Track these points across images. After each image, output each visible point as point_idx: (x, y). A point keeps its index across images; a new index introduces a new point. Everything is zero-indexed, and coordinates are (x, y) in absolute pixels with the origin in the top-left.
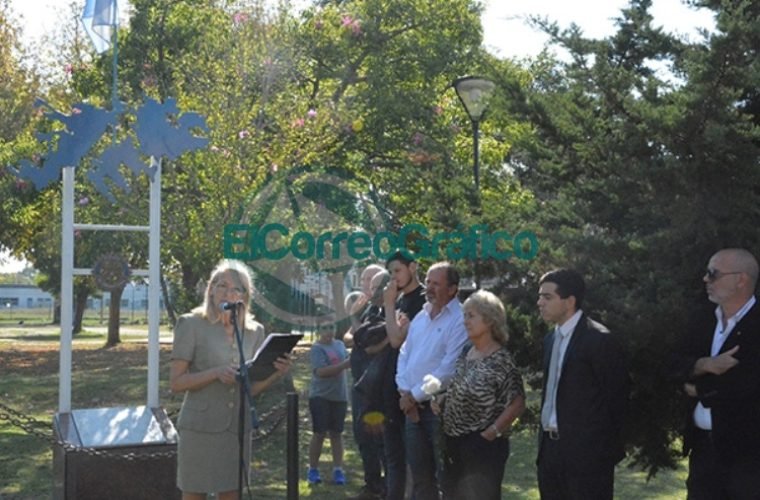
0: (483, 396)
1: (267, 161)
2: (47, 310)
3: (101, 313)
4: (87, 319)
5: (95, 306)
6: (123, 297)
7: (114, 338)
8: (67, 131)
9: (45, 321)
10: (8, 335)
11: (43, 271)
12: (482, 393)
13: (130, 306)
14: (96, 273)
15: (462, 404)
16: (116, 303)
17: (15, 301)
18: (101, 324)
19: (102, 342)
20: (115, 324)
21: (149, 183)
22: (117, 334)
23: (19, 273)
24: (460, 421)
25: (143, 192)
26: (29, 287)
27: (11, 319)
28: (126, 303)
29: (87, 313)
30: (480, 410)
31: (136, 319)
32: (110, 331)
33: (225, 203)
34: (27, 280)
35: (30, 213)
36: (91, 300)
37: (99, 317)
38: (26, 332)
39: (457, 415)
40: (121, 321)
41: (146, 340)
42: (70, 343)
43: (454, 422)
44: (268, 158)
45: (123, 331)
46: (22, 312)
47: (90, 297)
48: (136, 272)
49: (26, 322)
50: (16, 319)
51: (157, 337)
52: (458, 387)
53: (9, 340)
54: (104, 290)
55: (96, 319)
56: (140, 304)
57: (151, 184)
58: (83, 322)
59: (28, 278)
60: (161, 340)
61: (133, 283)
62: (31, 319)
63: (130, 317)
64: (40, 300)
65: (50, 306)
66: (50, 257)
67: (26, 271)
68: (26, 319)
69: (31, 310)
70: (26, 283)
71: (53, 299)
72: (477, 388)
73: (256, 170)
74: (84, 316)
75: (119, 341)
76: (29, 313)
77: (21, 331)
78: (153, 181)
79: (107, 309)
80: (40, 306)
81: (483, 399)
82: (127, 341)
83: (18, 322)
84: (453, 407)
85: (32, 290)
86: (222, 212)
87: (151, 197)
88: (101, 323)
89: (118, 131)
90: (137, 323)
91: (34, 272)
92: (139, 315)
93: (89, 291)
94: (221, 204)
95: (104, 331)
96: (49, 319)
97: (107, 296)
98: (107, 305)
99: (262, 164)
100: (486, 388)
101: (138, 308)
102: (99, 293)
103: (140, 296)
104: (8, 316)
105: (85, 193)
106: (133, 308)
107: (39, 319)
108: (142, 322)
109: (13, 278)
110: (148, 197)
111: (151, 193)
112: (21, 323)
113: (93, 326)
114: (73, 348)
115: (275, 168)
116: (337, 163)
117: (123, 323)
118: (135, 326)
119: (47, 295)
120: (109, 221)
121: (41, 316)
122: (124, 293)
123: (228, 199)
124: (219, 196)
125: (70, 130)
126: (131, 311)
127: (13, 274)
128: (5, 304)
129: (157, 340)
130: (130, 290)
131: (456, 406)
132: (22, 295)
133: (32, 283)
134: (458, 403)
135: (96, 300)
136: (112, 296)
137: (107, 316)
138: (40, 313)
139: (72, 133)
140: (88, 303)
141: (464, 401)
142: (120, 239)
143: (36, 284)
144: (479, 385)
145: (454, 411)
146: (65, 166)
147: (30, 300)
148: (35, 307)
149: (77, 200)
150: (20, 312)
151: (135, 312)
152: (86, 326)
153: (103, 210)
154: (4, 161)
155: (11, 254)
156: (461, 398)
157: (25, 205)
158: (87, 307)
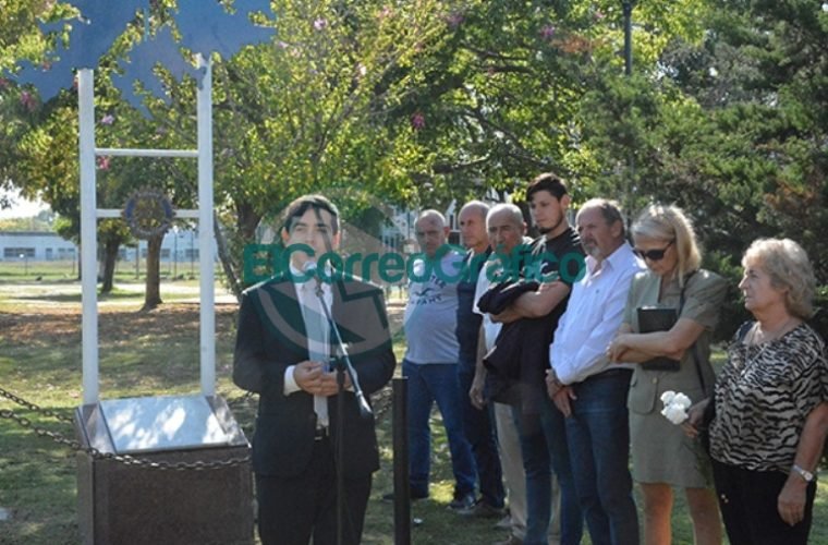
0: (777, 402)
1: (352, 61)
2: (70, 263)
3: (137, 267)
4: (120, 273)
5: (129, 257)
6: (163, 246)
7: (153, 298)
8: (81, 20)
9: (69, 277)
10: (22, 294)
11: (63, 214)
12: (776, 397)
13: (172, 256)
14: (127, 215)
15: (742, 415)
16: (155, 253)
17: (30, 252)
18: (136, 281)
19: (139, 303)
20: (154, 281)
21: (194, 93)
22: (158, 293)
23: (35, 218)
24: (737, 441)
25: (187, 109)
26: (47, 234)
27: (26, 274)
28: (167, 253)
29: (120, 267)
30: (772, 423)
31: (179, 273)
32: (148, 289)
33: (296, 120)
34: (44, 226)
35: (42, 138)
36: (124, 251)
37: (134, 271)
38: (44, 291)
39: (734, 432)
40: (161, 276)
41: (198, 300)
42: (95, 305)
43: (727, 441)
44: (354, 57)
45: (164, 288)
46: (41, 266)
47: (122, 247)
48: (181, 213)
49: (44, 278)
50: (33, 274)
51: (212, 295)
52: (734, 387)
53: (23, 301)
54: (140, 237)
55: (130, 274)
56: (184, 254)
57: (199, 93)
58: (115, 277)
59: (46, 223)
60: (218, 299)
61: (175, 228)
62: (50, 274)
63: (172, 271)
64: (61, 250)
65: (74, 258)
66: (70, 197)
67: (42, 215)
68: (45, 274)
69: (48, 263)
70: (42, 230)
71: (77, 249)
72: (766, 389)
73: (337, 74)
74: (115, 270)
75: (160, 302)
76: (49, 267)
77: (39, 289)
78: (201, 88)
79: (144, 261)
80: (62, 258)
81: (777, 407)
82: (169, 301)
83: (35, 277)
84: (726, 417)
85: (52, 238)
86: (294, 132)
87: (199, 113)
88: (137, 278)
89: (151, 24)
90: (181, 278)
91: (53, 216)
92: (183, 268)
93: (121, 239)
94: (290, 121)
95: (142, 288)
96: (73, 274)
97: (143, 244)
98: (144, 256)
99: (346, 65)
100: (780, 390)
101: (182, 260)
102: (133, 241)
103: (183, 245)
104: (22, 271)
105: (110, 111)
106: (176, 260)
107: (61, 274)
108: (187, 277)
109: (28, 223)
110: (195, 114)
111: (199, 108)
112: (39, 279)
113: (127, 282)
114: (100, 311)
115: (363, 71)
116: (440, 66)
117: (164, 279)
118: (180, 282)
119: (70, 244)
120: (143, 145)
121: (62, 271)
122: (164, 241)
123: (299, 115)
124: (288, 111)
125: (85, 18)
126: (173, 264)
127: (28, 219)
128: (18, 255)
129: (213, 299)
130: (173, 238)
131: (731, 417)
132: (39, 244)
133: (51, 231)
134: (735, 413)
135: (129, 250)
136: (149, 245)
137: (145, 270)
138: (61, 267)
139: (89, 22)
140: (120, 253)
141: (746, 409)
142: (159, 170)
143: (55, 231)
144: (769, 385)
145: (729, 424)
146: (81, 68)
147: (49, 250)
148: (56, 259)
149: (98, 118)
150: (38, 266)
151: (178, 264)
152: (119, 281)
153: (135, 133)
154: (5, 70)
155: (21, 193)
156: (742, 406)
157: (34, 128)
158: (119, 259)
